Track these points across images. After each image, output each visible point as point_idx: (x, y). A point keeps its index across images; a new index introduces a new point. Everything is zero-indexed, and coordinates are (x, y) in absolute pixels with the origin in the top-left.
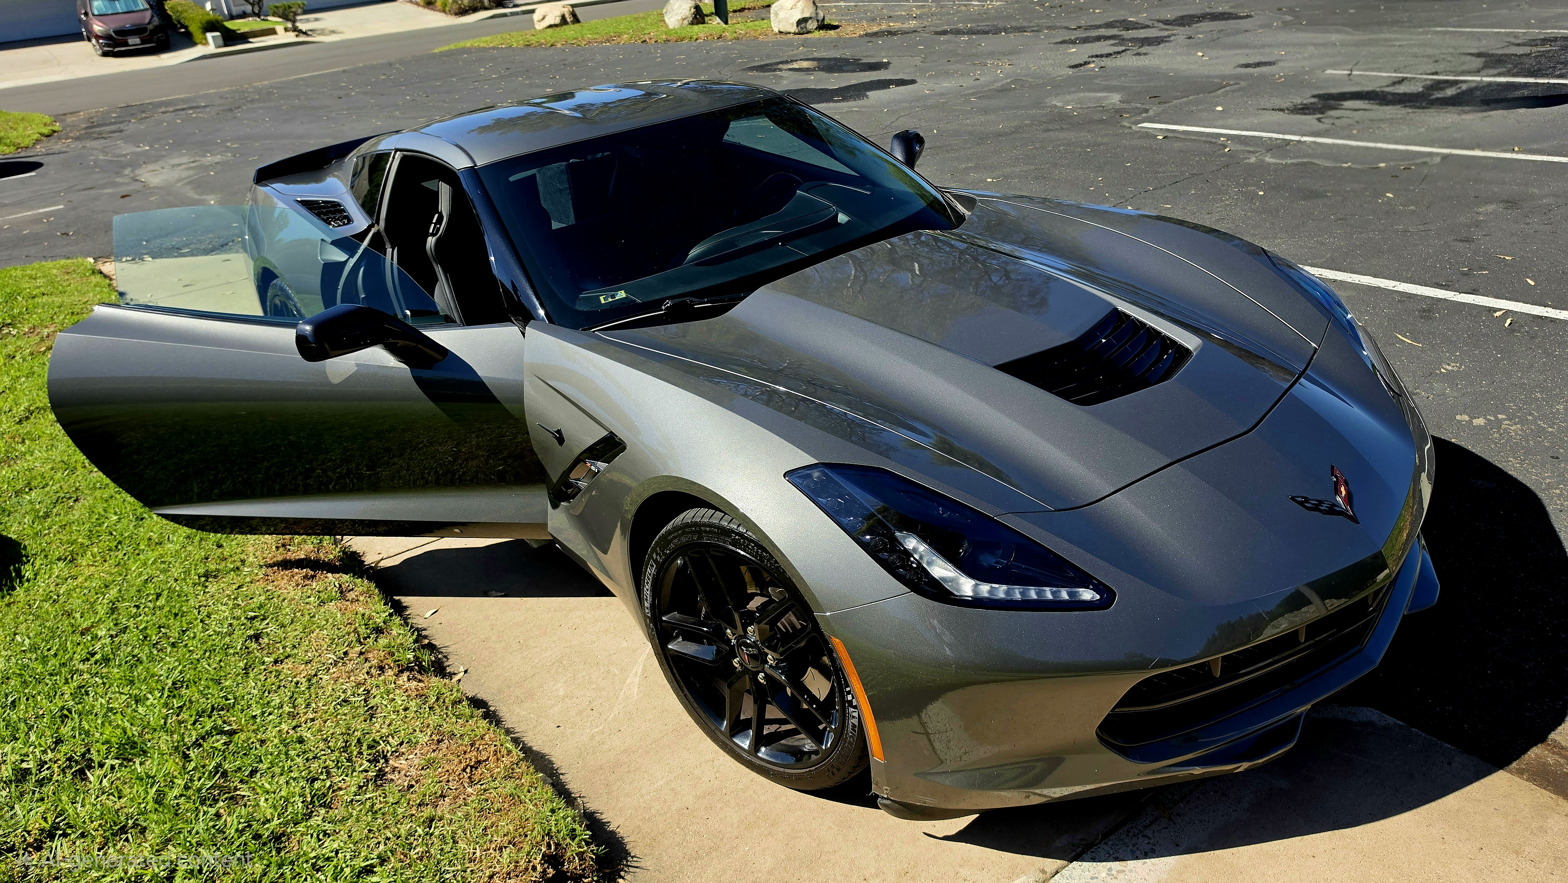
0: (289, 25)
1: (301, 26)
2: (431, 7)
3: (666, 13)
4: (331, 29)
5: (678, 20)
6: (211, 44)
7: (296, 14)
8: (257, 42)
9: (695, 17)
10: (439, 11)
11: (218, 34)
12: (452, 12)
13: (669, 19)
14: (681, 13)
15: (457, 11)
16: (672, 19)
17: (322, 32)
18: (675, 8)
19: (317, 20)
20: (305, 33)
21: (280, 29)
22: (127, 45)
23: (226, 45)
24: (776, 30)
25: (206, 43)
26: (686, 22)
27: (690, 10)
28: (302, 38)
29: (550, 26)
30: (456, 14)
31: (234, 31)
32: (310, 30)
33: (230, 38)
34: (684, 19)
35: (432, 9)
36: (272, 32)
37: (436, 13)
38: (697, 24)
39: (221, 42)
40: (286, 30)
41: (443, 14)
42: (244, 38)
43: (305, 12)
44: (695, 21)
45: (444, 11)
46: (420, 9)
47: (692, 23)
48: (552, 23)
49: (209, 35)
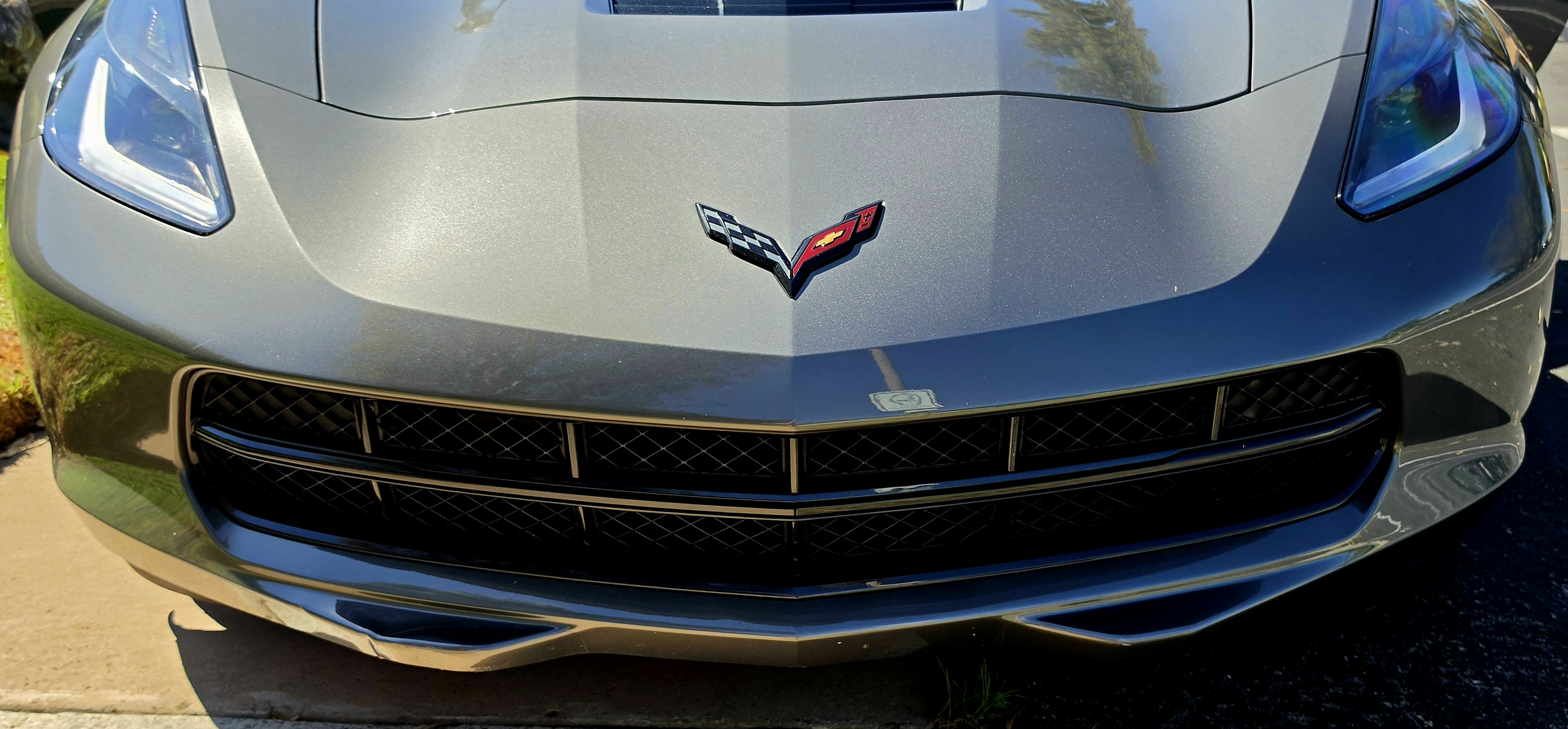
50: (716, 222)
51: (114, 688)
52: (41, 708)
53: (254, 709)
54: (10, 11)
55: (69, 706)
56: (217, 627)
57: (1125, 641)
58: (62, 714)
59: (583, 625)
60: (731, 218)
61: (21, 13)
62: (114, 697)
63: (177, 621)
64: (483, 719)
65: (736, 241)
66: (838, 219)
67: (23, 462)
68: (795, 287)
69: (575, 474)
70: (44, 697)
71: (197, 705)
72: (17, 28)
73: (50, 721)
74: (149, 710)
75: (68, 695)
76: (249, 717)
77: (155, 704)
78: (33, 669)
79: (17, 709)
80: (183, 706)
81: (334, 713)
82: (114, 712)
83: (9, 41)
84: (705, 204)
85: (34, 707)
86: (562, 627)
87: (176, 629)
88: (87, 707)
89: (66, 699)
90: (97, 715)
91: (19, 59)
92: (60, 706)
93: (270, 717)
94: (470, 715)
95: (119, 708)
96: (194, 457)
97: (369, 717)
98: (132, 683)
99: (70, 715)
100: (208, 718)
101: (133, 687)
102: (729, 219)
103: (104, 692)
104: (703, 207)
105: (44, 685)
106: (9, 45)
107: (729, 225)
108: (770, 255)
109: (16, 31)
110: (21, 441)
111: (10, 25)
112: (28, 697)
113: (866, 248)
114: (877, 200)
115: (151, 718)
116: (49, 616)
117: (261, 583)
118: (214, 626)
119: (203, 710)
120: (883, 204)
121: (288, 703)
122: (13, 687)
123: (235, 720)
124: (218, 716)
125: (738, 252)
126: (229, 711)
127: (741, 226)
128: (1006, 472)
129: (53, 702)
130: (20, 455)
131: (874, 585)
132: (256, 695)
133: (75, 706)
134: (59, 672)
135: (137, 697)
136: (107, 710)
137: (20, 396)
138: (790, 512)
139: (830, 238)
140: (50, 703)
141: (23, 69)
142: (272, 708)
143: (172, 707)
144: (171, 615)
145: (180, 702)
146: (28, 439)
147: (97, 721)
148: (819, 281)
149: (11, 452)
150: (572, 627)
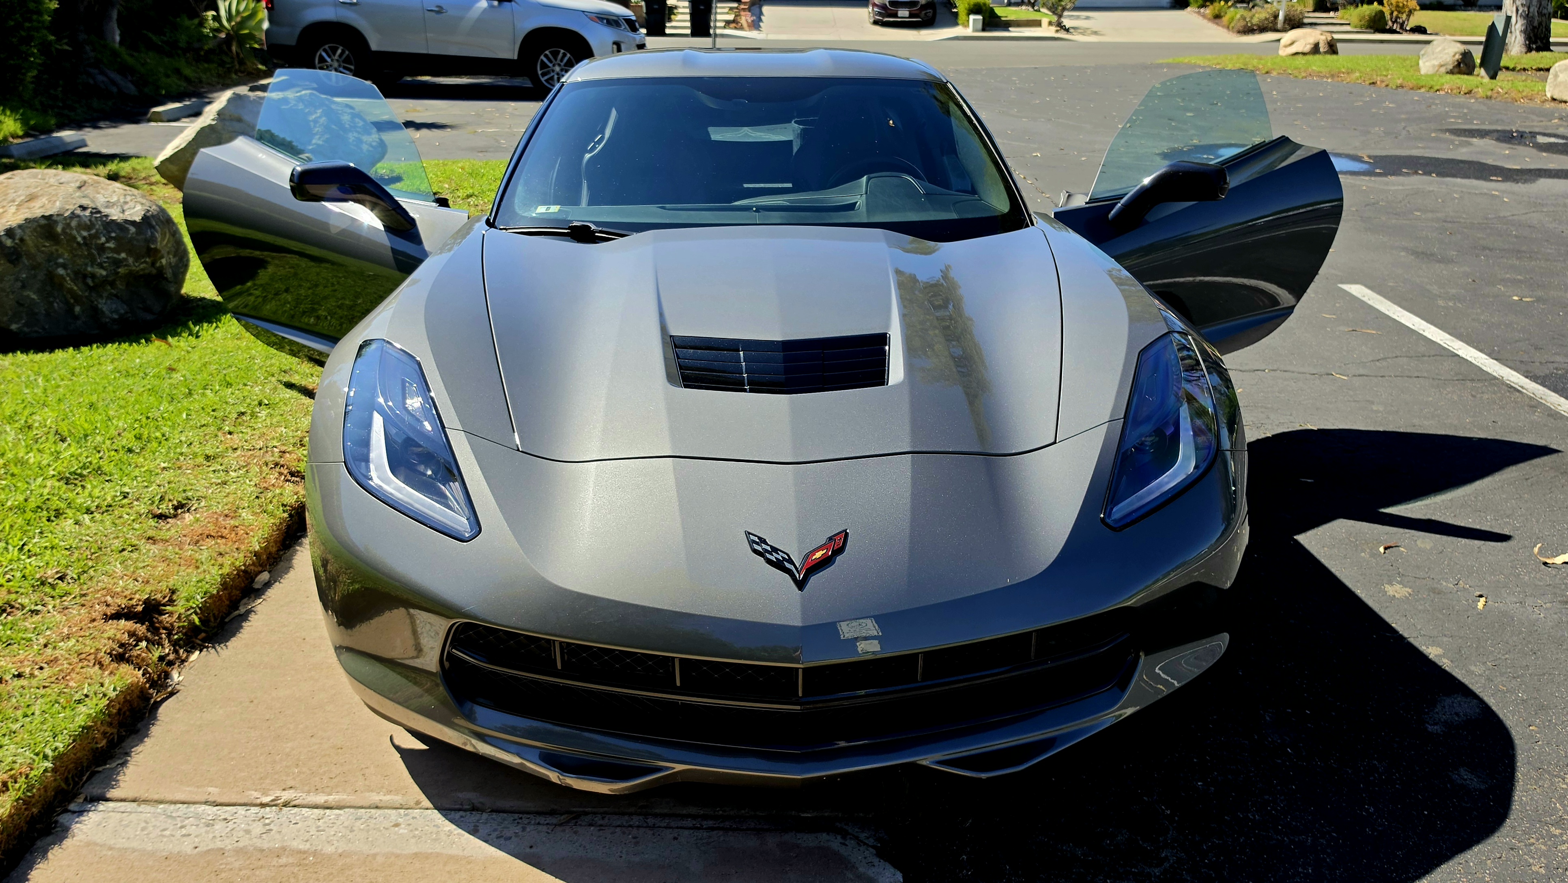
0: (1055, 19)
1: (1067, 22)
2: (1217, 21)
3: (1423, 55)
4: (1095, 30)
5: (1434, 66)
6: (970, 25)
7: (1064, 9)
8: (1014, 32)
9: (1459, 64)
10: (1223, 26)
11: (980, 17)
12: (1235, 30)
13: (1424, 63)
14: (1441, 58)
15: (1241, 29)
16: (1427, 64)
17: (1084, 32)
18: (1437, 50)
19: (1087, 18)
20: (1067, 30)
21: (1045, 21)
22: (896, 16)
23: (984, 30)
24: (1549, 95)
25: (966, 25)
26: (1443, 70)
27: (1454, 56)
28: (1062, 35)
29: (1297, 54)
30: (1239, 32)
31: (999, 17)
32: (1072, 28)
33: (992, 22)
34: (1442, 66)
35: (1217, 24)
36: (1037, 24)
37: (1220, 28)
38: (1460, 73)
39: (980, 26)
40: (1050, 23)
41: (1225, 30)
42: (1006, 25)
43: (1076, 9)
44: (1456, 70)
45: (1228, 28)
46: (1205, 21)
47: (1451, 72)
48: (1300, 50)
49: (972, 17)
50: (757, 543)
51: (372, 791)
52: (331, 806)
53: (461, 804)
54: (152, 219)
55: (348, 804)
56: (424, 747)
57: (984, 776)
58: (346, 810)
59: (679, 767)
60: (765, 540)
61: (159, 219)
62: (375, 798)
63: (397, 742)
64: (602, 810)
65: (768, 556)
66: (823, 540)
67: (252, 617)
68: (801, 585)
69: (678, 684)
70: (332, 799)
71: (427, 803)
72: (157, 232)
73: (340, 815)
74: (398, 806)
75: (345, 797)
76: (460, 810)
77: (401, 802)
78: (317, 779)
79: (316, 807)
80: (418, 803)
81: (511, 807)
82: (377, 807)
83: (153, 244)
84: (749, 531)
85: (326, 805)
86: (667, 768)
87: (398, 748)
88: (360, 805)
89: (344, 800)
90: (368, 810)
91: (159, 255)
92: (342, 804)
93: (473, 810)
94: (594, 808)
95: (380, 805)
96: (447, 664)
97: (533, 809)
98: (382, 787)
99: (352, 810)
100: (436, 811)
101: (384, 790)
102: (765, 542)
103: (367, 794)
104: (749, 533)
105: (328, 790)
106: (153, 246)
107: (764, 546)
108: (787, 565)
109: (157, 235)
110: (245, 600)
111: (152, 230)
112: (321, 799)
113: (839, 559)
114: (844, 529)
115: (402, 811)
116: (313, 740)
117: (486, 738)
118: (421, 746)
119: (431, 806)
120: (848, 531)
121: (481, 800)
122: (309, 792)
123: (453, 812)
124: (442, 810)
125: (769, 562)
126: (447, 806)
127: (771, 547)
128: (918, 682)
129: (337, 801)
130: (249, 612)
131: (842, 744)
132: (460, 795)
133: (352, 804)
134: (334, 780)
135: (388, 797)
136: (372, 806)
137: (243, 568)
138: (798, 707)
139: (818, 555)
140: (336, 802)
141: (161, 262)
142: (473, 803)
143: (412, 804)
144: (391, 738)
145: (415, 800)
146: (250, 598)
147: (370, 815)
148: (814, 580)
149: (242, 610)
150: (674, 768)
